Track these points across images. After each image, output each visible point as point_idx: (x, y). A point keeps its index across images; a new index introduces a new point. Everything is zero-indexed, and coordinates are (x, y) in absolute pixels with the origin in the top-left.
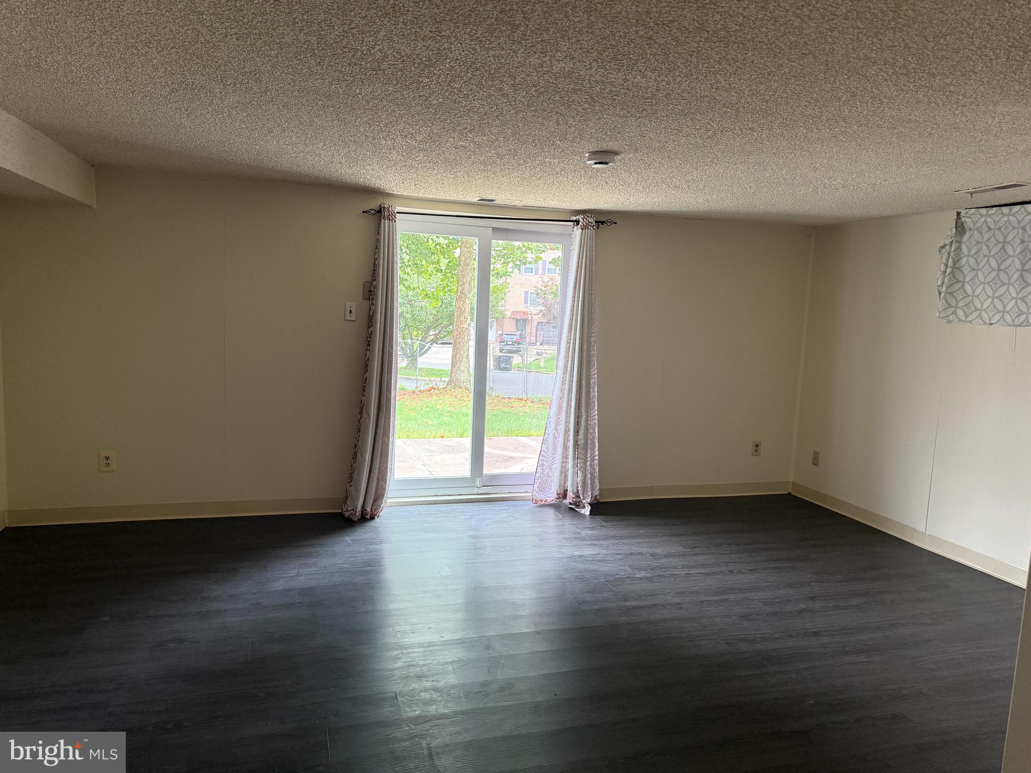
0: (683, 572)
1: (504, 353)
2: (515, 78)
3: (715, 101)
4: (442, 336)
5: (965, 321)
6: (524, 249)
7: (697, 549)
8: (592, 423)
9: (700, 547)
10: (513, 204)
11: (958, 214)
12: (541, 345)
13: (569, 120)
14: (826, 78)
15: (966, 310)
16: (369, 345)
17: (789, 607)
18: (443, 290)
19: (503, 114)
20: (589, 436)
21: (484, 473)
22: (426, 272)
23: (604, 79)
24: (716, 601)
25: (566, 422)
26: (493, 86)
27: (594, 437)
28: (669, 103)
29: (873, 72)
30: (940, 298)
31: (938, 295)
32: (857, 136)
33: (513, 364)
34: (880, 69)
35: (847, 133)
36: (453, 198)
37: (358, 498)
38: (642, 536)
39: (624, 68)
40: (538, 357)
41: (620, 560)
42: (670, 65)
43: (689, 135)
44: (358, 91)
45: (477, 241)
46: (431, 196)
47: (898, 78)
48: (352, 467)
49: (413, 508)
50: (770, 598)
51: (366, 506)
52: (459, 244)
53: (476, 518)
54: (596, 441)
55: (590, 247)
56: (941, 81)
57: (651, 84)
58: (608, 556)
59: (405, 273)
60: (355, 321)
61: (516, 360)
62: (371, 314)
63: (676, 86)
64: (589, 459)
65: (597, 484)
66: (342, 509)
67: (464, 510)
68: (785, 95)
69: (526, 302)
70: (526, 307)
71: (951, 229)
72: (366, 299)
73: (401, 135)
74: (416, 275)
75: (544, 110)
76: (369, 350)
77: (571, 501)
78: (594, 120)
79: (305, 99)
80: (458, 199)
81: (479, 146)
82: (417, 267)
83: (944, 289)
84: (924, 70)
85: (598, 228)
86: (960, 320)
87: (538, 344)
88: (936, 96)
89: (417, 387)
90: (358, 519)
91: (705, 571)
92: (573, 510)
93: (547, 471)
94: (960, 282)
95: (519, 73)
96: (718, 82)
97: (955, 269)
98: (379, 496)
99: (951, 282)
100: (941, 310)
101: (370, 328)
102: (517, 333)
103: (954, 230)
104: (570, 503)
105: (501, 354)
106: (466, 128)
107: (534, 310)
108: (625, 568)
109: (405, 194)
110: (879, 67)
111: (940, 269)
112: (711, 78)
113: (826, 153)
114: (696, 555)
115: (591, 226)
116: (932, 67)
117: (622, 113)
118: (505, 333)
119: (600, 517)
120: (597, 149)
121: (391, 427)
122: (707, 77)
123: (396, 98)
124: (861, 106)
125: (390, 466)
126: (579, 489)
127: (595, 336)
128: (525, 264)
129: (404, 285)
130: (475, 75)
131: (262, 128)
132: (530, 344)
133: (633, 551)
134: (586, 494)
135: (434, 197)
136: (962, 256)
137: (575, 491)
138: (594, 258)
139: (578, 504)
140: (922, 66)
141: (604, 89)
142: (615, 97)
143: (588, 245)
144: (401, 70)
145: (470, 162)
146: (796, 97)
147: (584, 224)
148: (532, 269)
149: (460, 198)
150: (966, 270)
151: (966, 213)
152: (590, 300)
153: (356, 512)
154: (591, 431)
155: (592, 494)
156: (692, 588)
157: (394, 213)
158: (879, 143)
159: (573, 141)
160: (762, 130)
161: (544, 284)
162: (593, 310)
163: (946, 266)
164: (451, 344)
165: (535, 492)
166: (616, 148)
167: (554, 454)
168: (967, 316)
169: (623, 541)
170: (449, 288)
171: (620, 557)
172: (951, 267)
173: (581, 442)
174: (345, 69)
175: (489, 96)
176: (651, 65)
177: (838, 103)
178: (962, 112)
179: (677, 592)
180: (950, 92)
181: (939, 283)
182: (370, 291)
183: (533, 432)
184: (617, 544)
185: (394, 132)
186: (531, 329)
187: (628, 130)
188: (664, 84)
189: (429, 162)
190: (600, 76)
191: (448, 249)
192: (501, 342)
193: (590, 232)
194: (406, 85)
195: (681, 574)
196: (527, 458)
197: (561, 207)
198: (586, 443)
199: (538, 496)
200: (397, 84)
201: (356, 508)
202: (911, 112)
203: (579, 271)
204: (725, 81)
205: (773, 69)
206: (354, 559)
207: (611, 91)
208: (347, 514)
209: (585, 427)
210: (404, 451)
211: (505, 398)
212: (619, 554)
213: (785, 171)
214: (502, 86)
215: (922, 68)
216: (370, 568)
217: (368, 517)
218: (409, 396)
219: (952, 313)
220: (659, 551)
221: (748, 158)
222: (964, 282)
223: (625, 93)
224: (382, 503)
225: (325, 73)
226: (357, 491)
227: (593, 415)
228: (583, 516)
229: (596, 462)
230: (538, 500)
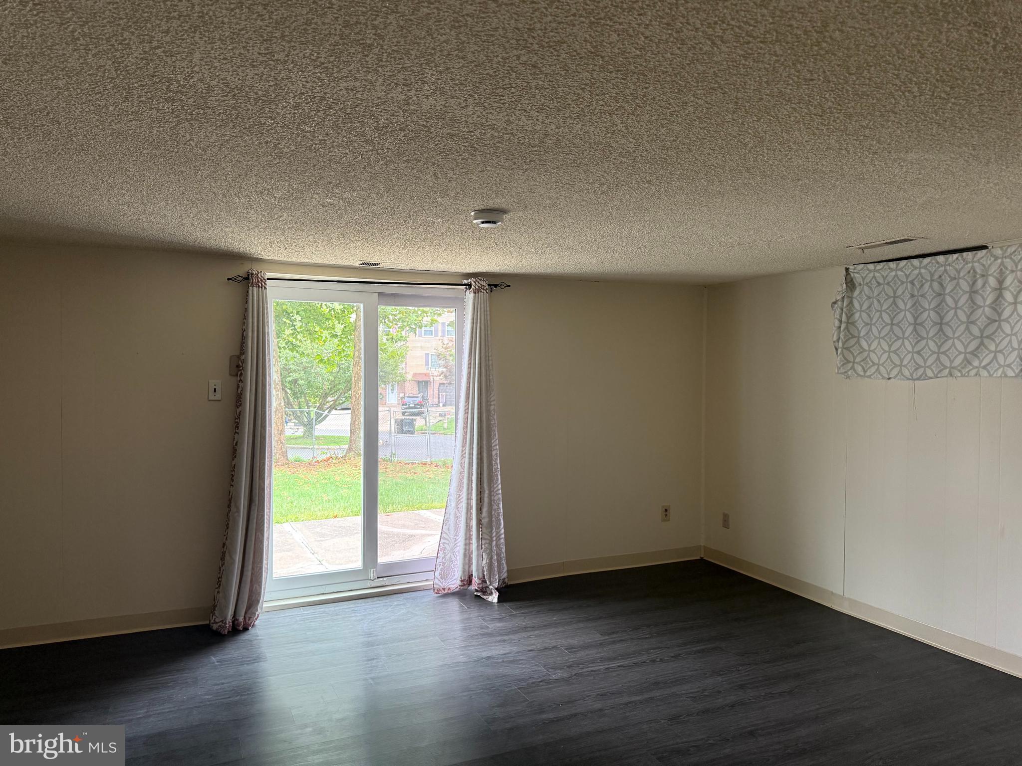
0: (602, 667)
1: (407, 416)
2: (378, 120)
3: (611, 149)
4: (341, 402)
5: (864, 376)
6: (419, 313)
7: (615, 636)
8: (496, 498)
9: (618, 632)
10: (399, 268)
11: (847, 270)
12: (444, 406)
13: (449, 172)
14: (734, 120)
15: (864, 366)
16: (237, 427)
17: (720, 700)
18: (338, 356)
19: (370, 165)
20: (493, 513)
21: (379, 562)
22: (320, 338)
23: (483, 120)
24: (641, 702)
25: (468, 499)
26: (354, 130)
27: (499, 514)
28: (560, 152)
29: (786, 113)
30: (837, 354)
31: (835, 350)
32: (760, 189)
33: (416, 427)
34: (794, 109)
35: (750, 186)
36: (331, 263)
37: (227, 607)
38: (556, 625)
39: (506, 107)
40: (441, 418)
41: (533, 658)
42: (560, 102)
43: (582, 190)
44: (188, 136)
45: (362, 306)
46: (306, 261)
47: (812, 120)
48: (220, 570)
49: (296, 612)
50: (698, 692)
51: (237, 615)
52: (355, 309)
53: (369, 619)
54: (502, 518)
55: (484, 311)
56: (857, 123)
57: (537, 128)
58: (520, 654)
59: (297, 339)
60: (220, 400)
61: (419, 422)
62: (239, 392)
63: (567, 130)
64: (494, 539)
65: (505, 565)
66: (210, 621)
67: (356, 609)
68: (688, 141)
69: (427, 364)
70: (428, 369)
71: (842, 285)
72: (234, 376)
73: (256, 191)
74: (309, 341)
75: (418, 161)
76: (238, 433)
77: (476, 588)
78: (476, 172)
79: (124, 147)
80: (338, 263)
81: (351, 204)
82: (310, 334)
83: (840, 344)
84: (841, 110)
85: (491, 291)
86: (859, 375)
87: (441, 405)
88: (849, 141)
89: (314, 457)
90: (228, 632)
91: (626, 663)
92: (479, 599)
93: (449, 555)
94: (855, 337)
95: (381, 112)
96: (614, 124)
97: (848, 324)
98: (253, 601)
99: (847, 338)
100: (839, 366)
101: (238, 408)
102: (419, 395)
103: (845, 285)
104: (475, 589)
105: (403, 417)
106: (330, 183)
107: (436, 373)
108: (539, 669)
109: (276, 258)
110: (793, 106)
111: (834, 324)
112: (605, 120)
113: (726, 208)
114: (614, 642)
115: (484, 289)
116: (849, 106)
117: (507, 164)
118: (407, 395)
119: (511, 604)
120: (483, 207)
121: (266, 520)
122: (602, 119)
123: (238, 145)
124: (767, 154)
125: (266, 566)
126: (485, 573)
127: (494, 405)
128: (420, 327)
129: (297, 352)
130: (328, 115)
131: (83, 185)
132: (432, 406)
133: (547, 645)
134: (493, 578)
135: (310, 261)
136: (855, 311)
137: (481, 576)
138: (489, 322)
139: (484, 590)
140: (839, 105)
141: (485, 134)
142: (498, 145)
143: (482, 310)
144: (234, 108)
145: (343, 222)
146: (699, 143)
147: (477, 287)
148: (431, 331)
149: (340, 262)
150: (860, 324)
151: (854, 269)
152: (487, 366)
153: (226, 623)
154: (495, 507)
155: (499, 577)
156: (614, 687)
157: (264, 279)
158: (780, 197)
159: (455, 198)
160: (660, 183)
161: (444, 346)
162: (491, 378)
163: (841, 321)
164: (350, 409)
165: (436, 580)
166: (504, 206)
167: (456, 535)
168: (865, 371)
169: (536, 632)
170: (345, 353)
171: (531, 654)
172: (845, 322)
173: (485, 521)
174: (163, 106)
175: (351, 142)
176: (537, 102)
177: (744, 151)
178: (872, 160)
179: (598, 695)
180: (865, 136)
181: (835, 338)
182: (238, 366)
183: (436, 504)
184: (529, 637)
185: (246, 187)
186: (433, 390)
187: (515, 185)
188: (553, 127)
189: (296, 223)
190: (478, 116)
191: (344, 315)
192: (403, 405)
193: (484, 295)
194: (246, 128)
195: (600, 670)
196: (429, 535)
197: (451, 270)
198: (490, 522)
199: (440, 584)
200: (234, 126)
201: (226, 619)
202: (818, 160)
203: (474, 336)
204: (622, 123)
205: (677, 109)
206: (219, 687)
207: (492, 136)
208: (215, 627)
209: (488, 503)
210: (291, 537)
211: (408, 464)
212: (531, 650)
213: (682, 229)
214: (363, 129)
215: (839, 107)
216: (238, 697)
217: (241, 628)
218: (305, 468)
219: (851, 369)
220: (574, 642)
221: (644, 216)
222: (859, 337)
223: (509, 139)
224: (257, 610)
225: (139, 112)
226: (226, 598)
227: (496, 489)
228: (491, 603)
229: (502, 541)
230: (441, 589)
